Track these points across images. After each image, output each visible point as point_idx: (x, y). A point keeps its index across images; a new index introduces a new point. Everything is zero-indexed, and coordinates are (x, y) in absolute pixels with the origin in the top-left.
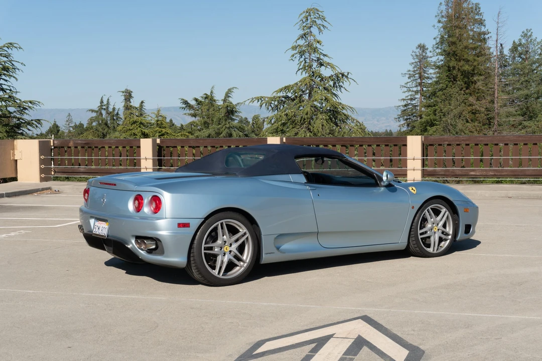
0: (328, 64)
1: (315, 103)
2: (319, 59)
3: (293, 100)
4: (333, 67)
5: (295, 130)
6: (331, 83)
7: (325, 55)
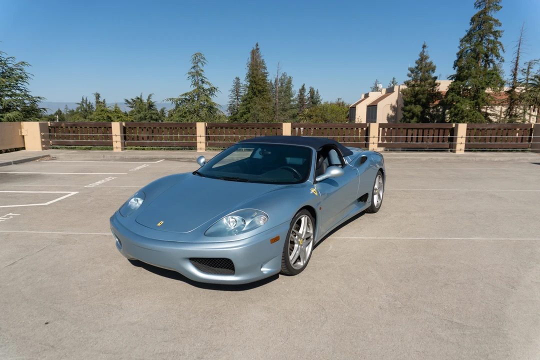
0: (207, 82)
1: (201, 102)
2: (202, 80)
3: (189, 100)
4: (210, 84)
5: (191, 116)
6: (209, 92)
7: (205, 78)
